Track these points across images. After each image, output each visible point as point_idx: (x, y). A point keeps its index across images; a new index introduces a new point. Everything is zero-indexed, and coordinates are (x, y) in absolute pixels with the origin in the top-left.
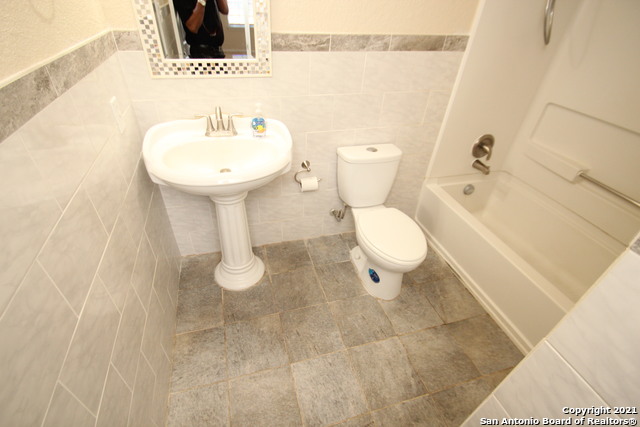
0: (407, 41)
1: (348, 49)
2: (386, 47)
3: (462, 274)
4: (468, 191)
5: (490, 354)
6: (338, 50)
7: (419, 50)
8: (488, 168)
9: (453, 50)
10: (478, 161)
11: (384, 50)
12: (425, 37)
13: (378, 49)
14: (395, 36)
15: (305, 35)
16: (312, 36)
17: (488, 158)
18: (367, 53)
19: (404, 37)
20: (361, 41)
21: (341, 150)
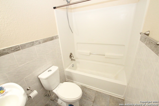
0: (45, 40)
1: (28, 47)
2: (40, 43)
3: (86, 86)
4: (73, 66)
5: (105, 101)
6: (24, 48)
7: (49, 41)
8: (74, 59)
9: (56, 39)
10: (72, 59)
11: (40, 44)
12: (49, 38)
13: (38, 44)
14: (41, 40)
15: (8, 48)
16: (11, 47)
17: (73, 58)
18: (35, 46)
19: (44, 39)
20: (31, 44)
21: (39, 77)
